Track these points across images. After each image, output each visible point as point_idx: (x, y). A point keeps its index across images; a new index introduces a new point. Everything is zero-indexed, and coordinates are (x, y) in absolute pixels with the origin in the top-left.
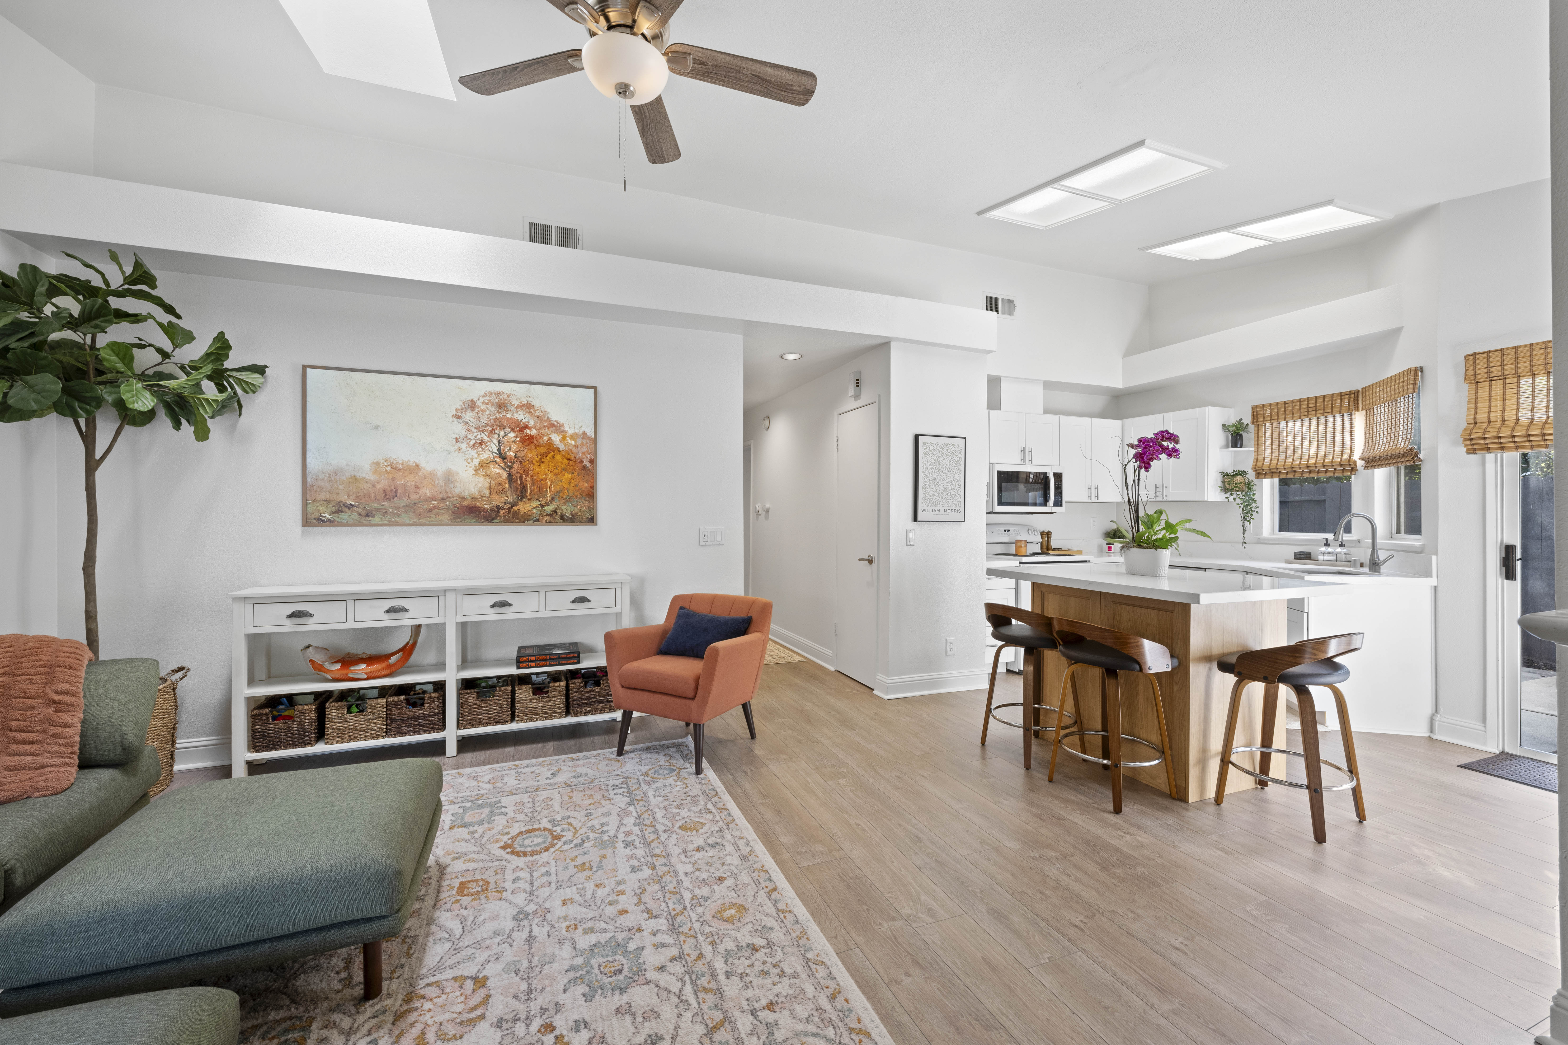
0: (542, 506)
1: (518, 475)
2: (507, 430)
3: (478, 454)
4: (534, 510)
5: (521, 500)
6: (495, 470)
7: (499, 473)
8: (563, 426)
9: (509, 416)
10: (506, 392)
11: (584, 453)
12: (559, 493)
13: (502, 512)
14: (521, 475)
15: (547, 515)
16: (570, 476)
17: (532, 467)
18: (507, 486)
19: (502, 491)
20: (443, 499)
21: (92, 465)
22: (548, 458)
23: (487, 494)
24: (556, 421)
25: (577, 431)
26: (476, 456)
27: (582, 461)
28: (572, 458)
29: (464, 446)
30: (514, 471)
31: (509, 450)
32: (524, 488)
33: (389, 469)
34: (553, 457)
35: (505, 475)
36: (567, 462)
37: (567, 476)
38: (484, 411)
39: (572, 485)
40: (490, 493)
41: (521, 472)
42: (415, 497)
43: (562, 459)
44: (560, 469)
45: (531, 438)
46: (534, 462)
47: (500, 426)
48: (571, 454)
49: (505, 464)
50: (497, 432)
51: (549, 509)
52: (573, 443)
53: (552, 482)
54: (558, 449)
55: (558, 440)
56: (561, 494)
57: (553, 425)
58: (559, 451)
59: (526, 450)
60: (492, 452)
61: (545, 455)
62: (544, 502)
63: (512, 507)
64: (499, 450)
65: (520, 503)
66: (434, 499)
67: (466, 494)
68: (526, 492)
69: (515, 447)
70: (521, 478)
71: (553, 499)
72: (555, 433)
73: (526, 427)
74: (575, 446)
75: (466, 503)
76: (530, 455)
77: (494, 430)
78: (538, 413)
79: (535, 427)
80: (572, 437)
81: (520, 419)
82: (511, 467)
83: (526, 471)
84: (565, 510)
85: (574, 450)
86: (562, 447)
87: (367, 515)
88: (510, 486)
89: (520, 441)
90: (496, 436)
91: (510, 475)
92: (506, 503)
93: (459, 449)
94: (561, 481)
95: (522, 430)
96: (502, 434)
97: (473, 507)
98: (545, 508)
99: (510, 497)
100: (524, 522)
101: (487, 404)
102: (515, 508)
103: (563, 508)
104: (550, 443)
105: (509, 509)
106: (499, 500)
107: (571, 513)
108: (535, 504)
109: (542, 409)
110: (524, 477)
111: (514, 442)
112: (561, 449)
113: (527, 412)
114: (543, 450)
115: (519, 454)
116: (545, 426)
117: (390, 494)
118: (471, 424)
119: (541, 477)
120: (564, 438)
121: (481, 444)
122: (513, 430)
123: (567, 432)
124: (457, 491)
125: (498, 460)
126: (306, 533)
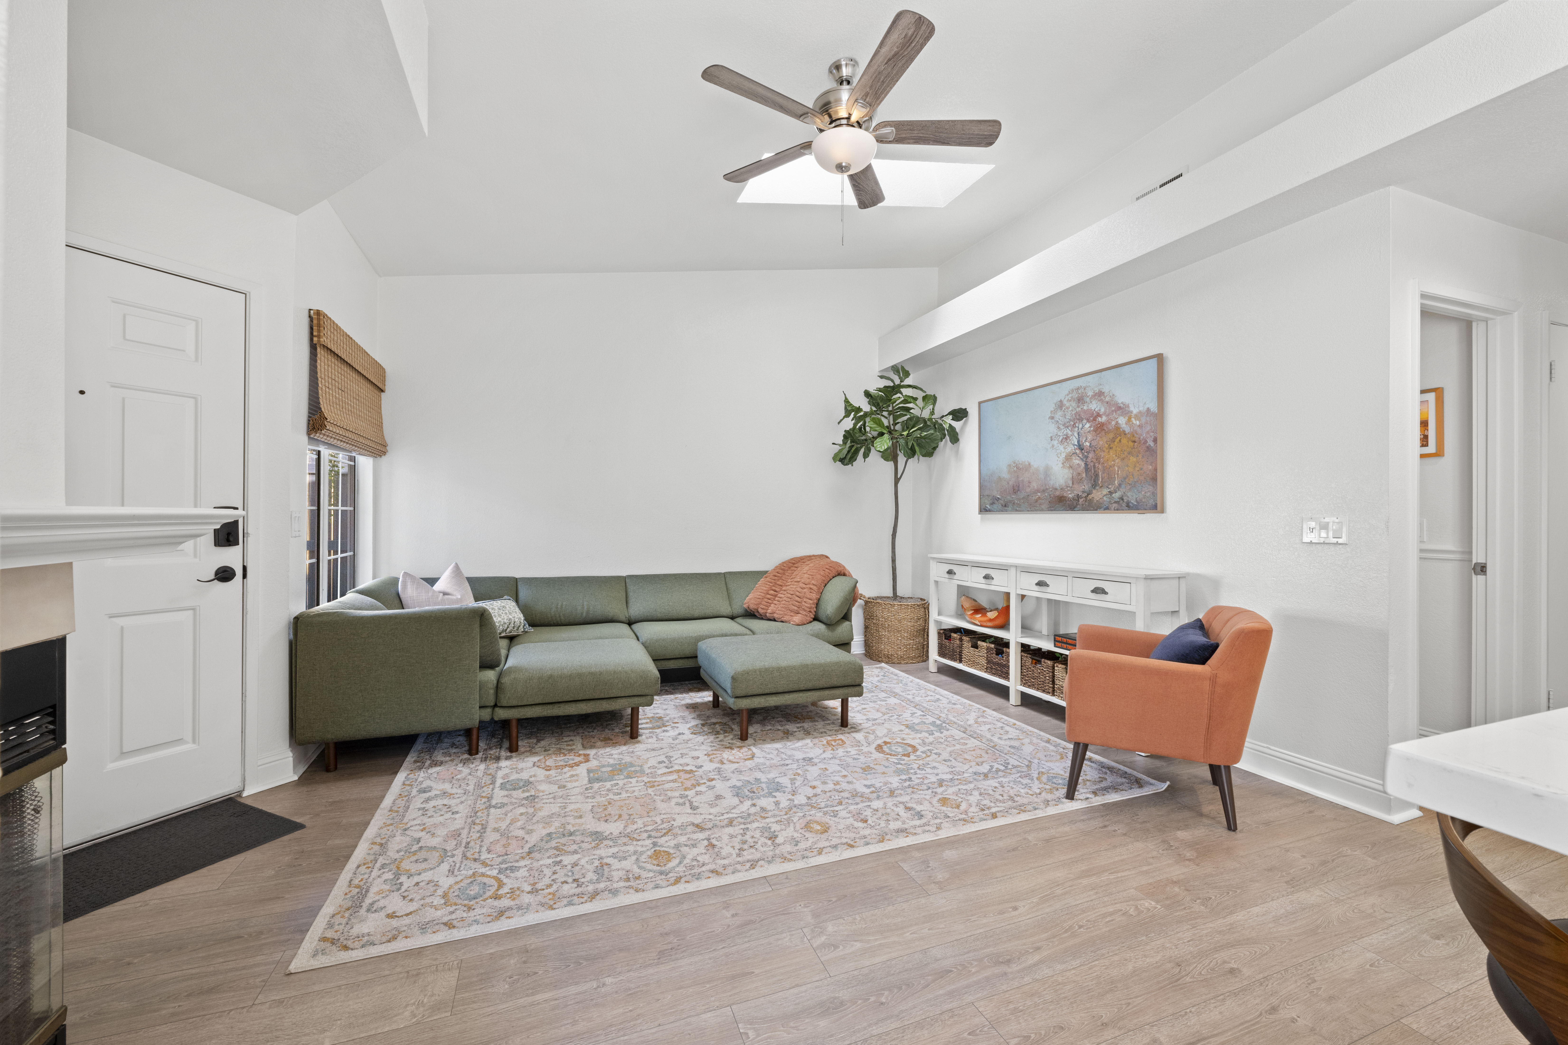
0: (1111, 493)
1: (1092, 464)
2: (1085, 421)
3: (1065, 448)
4: (1105, 498)
5: (1094, 488)
6: (1077, 461)
7: (1078, 464)
8: (1128, 406)
9: (1085, 408)
10: (1084, 385)
11: (1148, 432)
12: (1125, 479)
13: (1081, 500)
14: (1094, 463)
15: (1115, 502)
16: (1135, 459)
17: (1102, 454)
18: (1084, 475)
19: (1080, 481)
20: (1044, 491)
21: (897, 480)
22: (1116, 443)
23: (1071, 485)
24: (1122, 403)
25: (1141, 409)
26: (1063, 450)
27: (1146, 442)
28: (1137, 440)
29: (1055, 443)
30: (1089, 460)
31: (1085, 441)
32: (1097, 476)
33: (1015, 469)
34: (1120, 441)
35: (1083, 465)
36: (1131, 444)
37: (1133, 459)
38: (1068, 408)
39: (1137, 469)
40: (1073, 484)
41: (1094, 460)
42: (1028, 490)
43: (1128, 442)
44: (1126, 453)
45: (1102, 425)
46: (1104, 449)
47: (1079, 419)
48: (1136, 435)
49: (1083, 454)
50: (1077, 425)
51: (1116, 496)
52: (1138, 423)
53: (1119, 468)
54: (1124, 431)
55: (1124, 422)
56: (1127, 480)
57: (1120, 408)
58: (1125, 434)
59: (1098, 438)
60: (1074, 445)
61: (1113, 440)
62: (1112, 489)
63: (1088, 495)
64: (1078, 442)
65: (1094, 491)
66: (1038, 491)
67: (1057, 486)
68: (1098, 480)
69: (1090, 438)
70: (1094, 466)
71: (1120, 485)
72: (1122, 415)
73: (1099, 415)
74: (1139, 426)
75: (1057, 493)
76: (1101, 443)
77: (1075, 424)
78: (1107, 399)
79: (1105, 413)
80: (1137, 417)
81: (1093, 409)
82: (1087, 457)
83: (1098, 459)
84: (1130, 497)
85: (1139, 431)
86: (1127, 429)
87: (1005, 506)
88: (1086, 475)
89: (1094, 431)
90: (1076, 429)
91: (1086, 464)
92: (1083, 492)
93: (1053, 446)
94: (1127, 466)
95: (1095, 420)
96: (1081, 426)
97: (1061, 497)
98: (1114, 495)
99: (1086, 486)
100: (1096, 510)
101: (1070, 401)
102: (1090, 497)
103: (1129, 494)
104: (1117, 428)
105: (1086, 497)
106: (1079, 489)
107: (1136, 501)
108: (1105, 491)
109: (1111, 395)
110: (1097, 465)
111: (1089, 432)
112: (1127, 432)
113: (1099, 401)
114: (1111, 435)
115: (1094, 443)
116: (1113, 411)
117: (1016, 489)
118: (1060, 422)
119: (1110, 464)
120: (1129, 419)
121: (1066, 439)
122: (1088, 421)
123: (1132, 412)
124: (1052, 483)
125: (1078, 451)
126: (982, 519)
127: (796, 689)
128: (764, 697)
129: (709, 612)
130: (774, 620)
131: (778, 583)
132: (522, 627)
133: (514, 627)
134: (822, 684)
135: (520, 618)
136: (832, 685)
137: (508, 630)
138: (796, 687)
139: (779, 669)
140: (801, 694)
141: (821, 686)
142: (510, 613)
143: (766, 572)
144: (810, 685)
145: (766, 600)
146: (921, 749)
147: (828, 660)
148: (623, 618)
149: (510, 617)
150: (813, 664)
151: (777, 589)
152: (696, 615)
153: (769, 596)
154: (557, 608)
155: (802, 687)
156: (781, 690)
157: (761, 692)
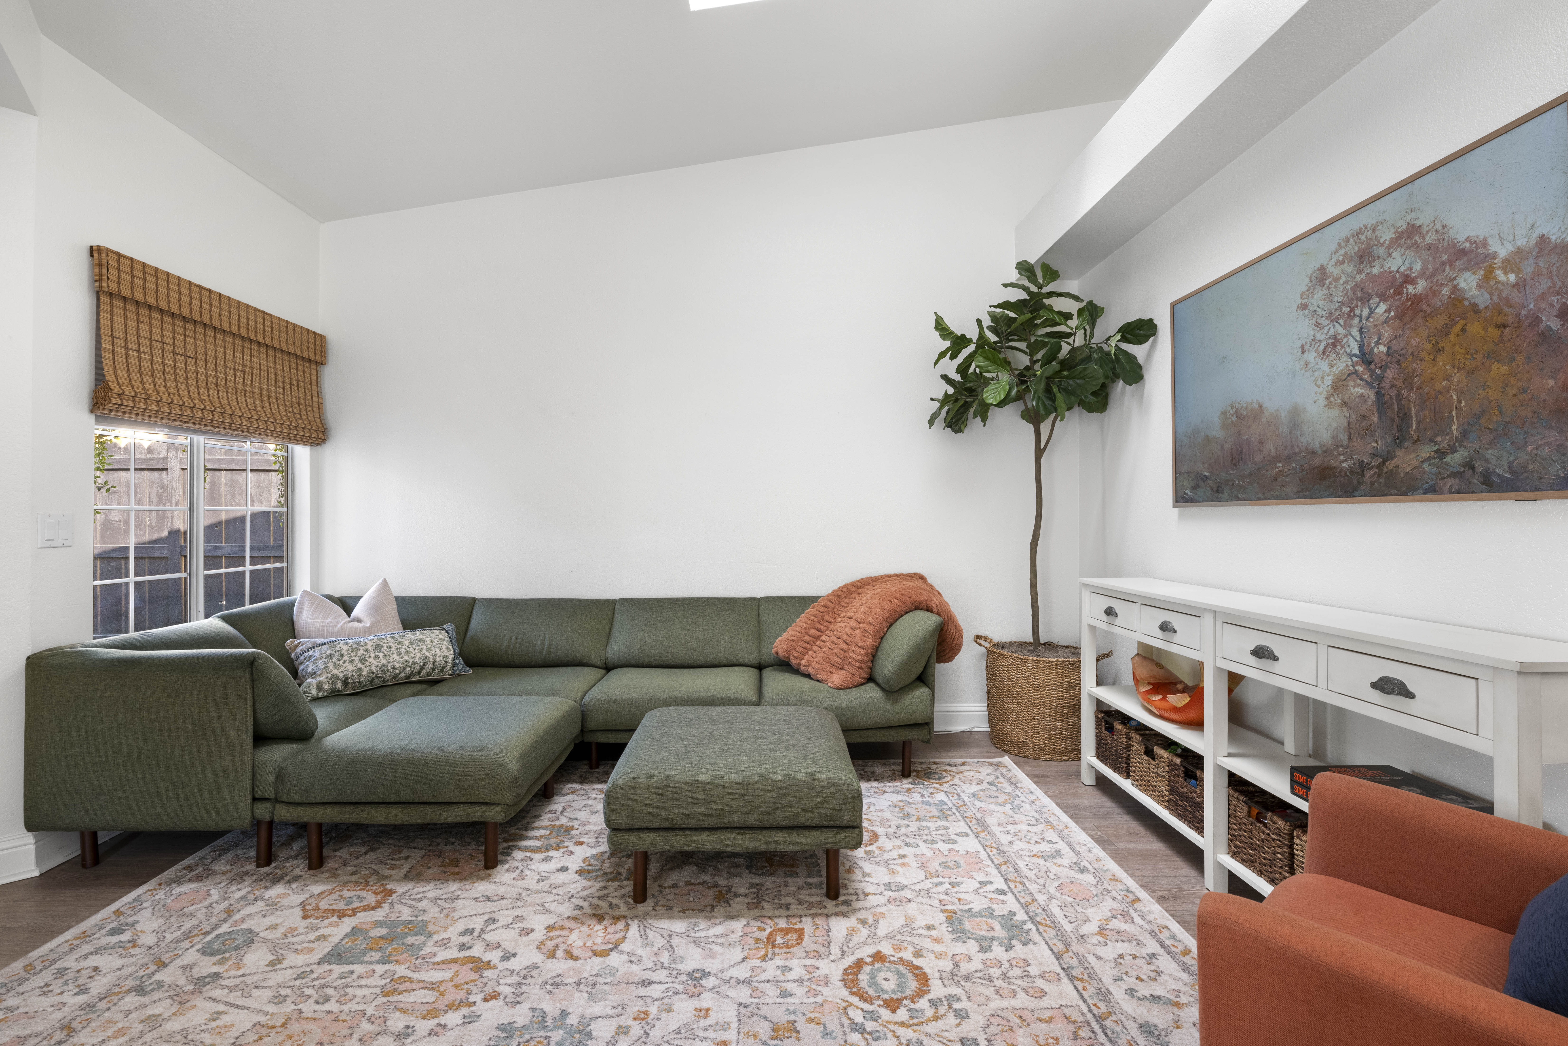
0: (1441, 454)
1: (1393, 393)
2: (1376, 300)
3: (1331, 366)
4: (1426, 466)
5: (1400, 445)
6: (1357, 390)
7: (1362, 395)
8: (1485, 244)
9: (1376, 271)
10: (1370, 222)
11: (1542, 297)
12: (1477, 418)
13: (1369, 474)
14: (1399, 390)
15: (1453, 475)
16: (1504, 369)
17: (1418, 367)
18: (1375, 419)
19: (1367, 432)
20: (1289, 458)
21: (1039, 453)
22: (1452, 337)
23: (1345, 443)
24: (1468, 240)
25: (1521, 242)
26: (1327, 370)
27: (1537, 320)
28: (1510, 319)
29: (1311, 356)
30: (1386, 384)
31: (1377, 343)
32: (1405, 417)
33: (1234, 418)
34: (1463, 330)
35: (1372, 396)
36: (1494, 333)
37: (1499, 369)
38: (1336, 280)
39: (1511, 391)
40: (1350, 439)
41: (1399, 383)
42: (1259, 458)
43: (1485, 329)
44: (1479, 357)
45: (1417, 299)
46: (1423, 354)
47: (1361, 299)
48: (1506, 309)
49: (1372, 373)
50: (1357, 312)
51: (1455, 459)
52: (1512, 278)
53: (1461, 393)
54: (1474, 305)
55: (1474, 284)
56: (1483, 421)
57: (1463, 252)
58: (1477, 312)
59: (1408, 332)
60: (1351, 356)
61: (1445, 331)
62: (1445, 444)
63: (1385, 461)
64: (1361, 347)
65: (1399, 453)
66: (1277, 458)
67: (1316, 445)
68: (1409, 426)
69: (1387, 334)
70: (1399, 396)
71: (1464, 434)
72: (1466, 269)
73: (1408, 280)
74: (1517, 285)
75: (1317, 461)
76: (1414, 342)
77: (1352, 310)
78: (1428, 240)
79: (1423, 274)
80: (1509, 265)
81: (1394, 268)
82: (1381, 378)
83: (1408, 381)
84: (1493, 461)
85: (1516, 297)
86: (1482, 299)
87: (1218, 491)
88: (1380, 418)
89: (1396, 317)
90: (1356, 321)
91: (1379, 394)
92: (1374, 455)
93: (1306, 364)
94: (1484, 386)
95: (1398, 292)
96: (1366, 312)
97: (1325, 469)
98: (1448, 459)
99: (1380, 443)
100: (1405, 494)
101: (1342, 263)
102: (1390, 465)
103: (1490, 454)
104: (1457, 298)
105: (1379, 466)
106: (1363, 450)
107: (1511, 469)
108: (1426, 451)
109: (1438, 226)
110: (1405, 392)
111: (1385, 322)
112: (1482, 306)
113: (1408, 248)
114: (1440, 322)
115: (1397, 345)
116: (1443, 264)
117: (1237, 457)
118: (1320, 312)
119: (1437, 386)
120: (1489, 274)
121: (1334, 345)
122: (1383, 298)
123: (1495, 256)
124: (1304, 440)
125: (1359, 368)
126: (1180, 516)
127: (723, 825)
128: (663, 833)
129: (720, 657)
130: (808, 676)
131: (826, 617)
132: (448, 668)
133: (433, 669)
134: (774, 818)
135: (446, 656)
136: (796, 824)
137: (424, 672)
138: (722, 821)
139: (693, 786)
140: (733, 835)
141: (774, 824)
142: (428, 649)
143: (814, 599)
144: (749, 820)
145: (802, 644)
146: (937, 990)
147: (792, 776)
148: (596, 660)
149: (427, 654)
150: (759, 782)
151: (822, 628)
152: (702, 659)
153: (807, 638)
154: (509, 642)
155: (735, 821)
156: (693, 824)
157: (657, 824)
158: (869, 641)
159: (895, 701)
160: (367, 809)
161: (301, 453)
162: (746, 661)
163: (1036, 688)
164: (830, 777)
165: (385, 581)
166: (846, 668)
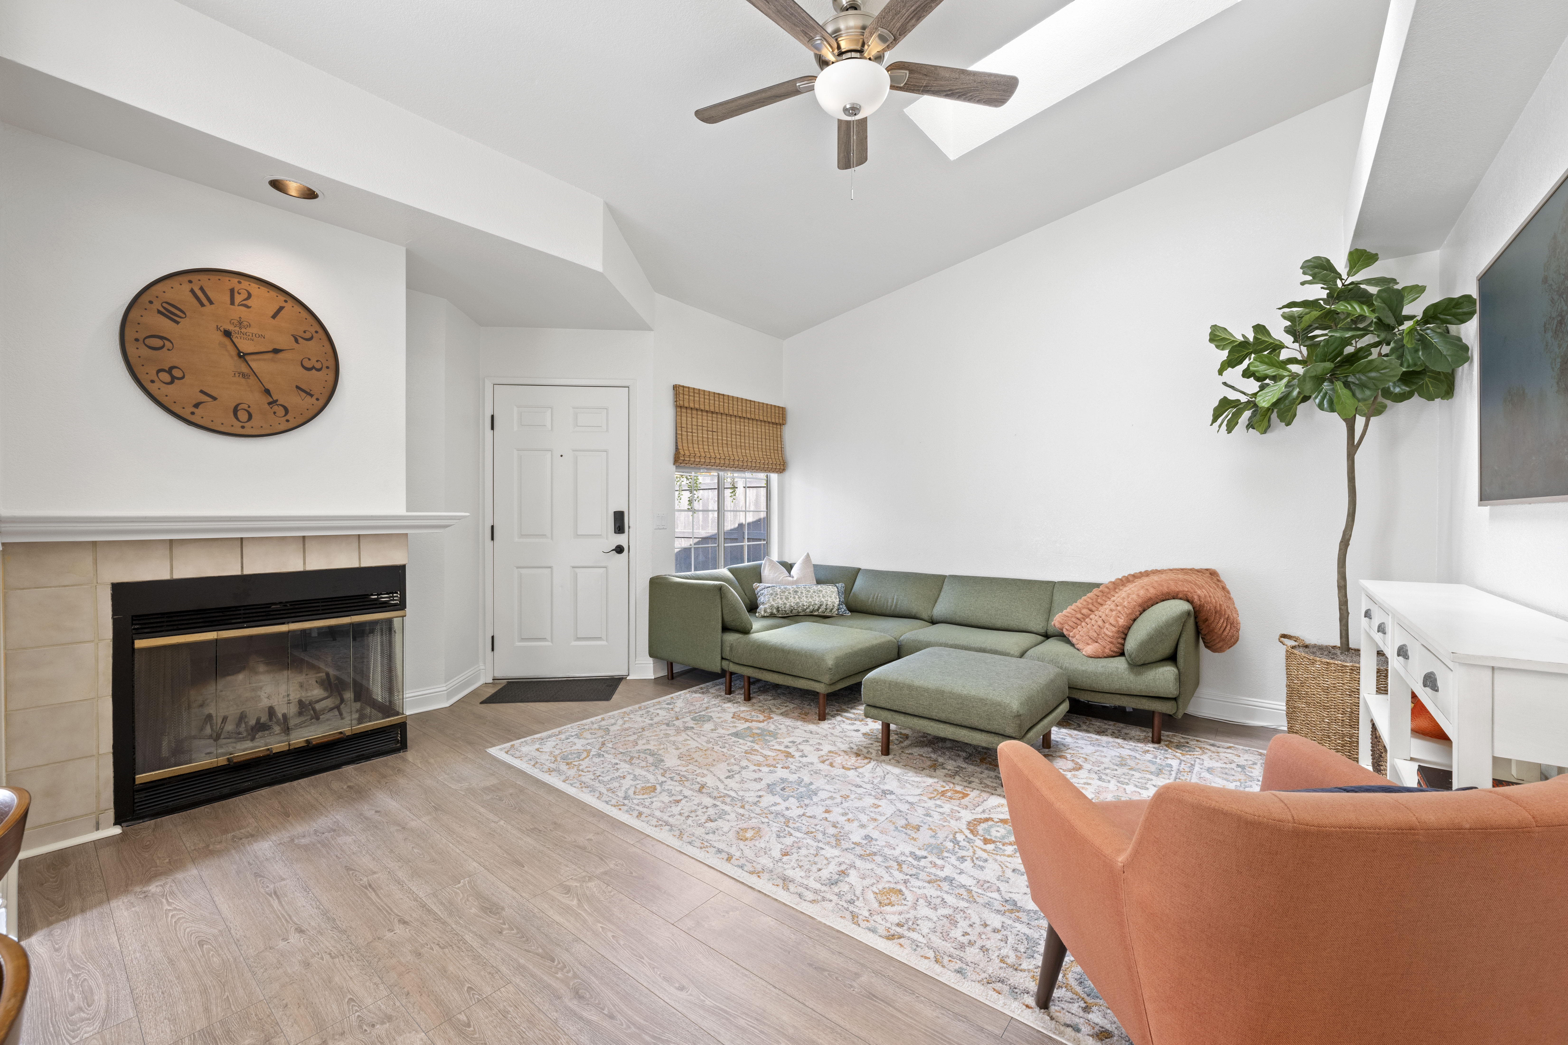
3: (1560, 346)
21: (1352, 448)
29: (1549, 336)
75: (1553, 454)
97: (1557, 462)
127: (927, 716)
128: (893, 713)
129: (1013, 624)
130: (1073, 645)
131: (1099, 600)
132: (835, 610)
133: (826, 609)
134: (958, 718)
135: (834, 602)
136: (973, 726)
137: (820, 610)
138: (926, 713)
139: (910, 687)
140: (932, 724)
141: (959, 723)
142: (824, 597)
143: (1098, 585)
144: (943, 716)
145: (1074, 619)
147: (973, 693)
148: (925, 616)
149: (823, 599)
150: (950, 693)
151: (1094, 609)
152: (999, 624)
153: (1079, 616)
154: (873, 598)
155: (934, 715)
156: (909, 711)
157: (889, 707)
158: (1122, 621)
159: (1139, 674)
160: (764, 672)
161: (774, 477)
162: (1033, 629)
163: (1326, 690)
164: (999, 699)
165: (808, 554)
166: (1099, 641)
